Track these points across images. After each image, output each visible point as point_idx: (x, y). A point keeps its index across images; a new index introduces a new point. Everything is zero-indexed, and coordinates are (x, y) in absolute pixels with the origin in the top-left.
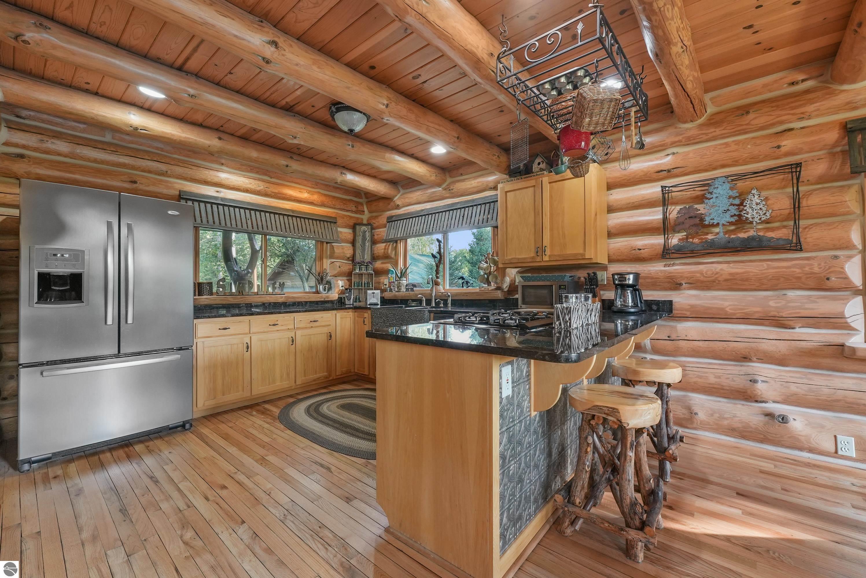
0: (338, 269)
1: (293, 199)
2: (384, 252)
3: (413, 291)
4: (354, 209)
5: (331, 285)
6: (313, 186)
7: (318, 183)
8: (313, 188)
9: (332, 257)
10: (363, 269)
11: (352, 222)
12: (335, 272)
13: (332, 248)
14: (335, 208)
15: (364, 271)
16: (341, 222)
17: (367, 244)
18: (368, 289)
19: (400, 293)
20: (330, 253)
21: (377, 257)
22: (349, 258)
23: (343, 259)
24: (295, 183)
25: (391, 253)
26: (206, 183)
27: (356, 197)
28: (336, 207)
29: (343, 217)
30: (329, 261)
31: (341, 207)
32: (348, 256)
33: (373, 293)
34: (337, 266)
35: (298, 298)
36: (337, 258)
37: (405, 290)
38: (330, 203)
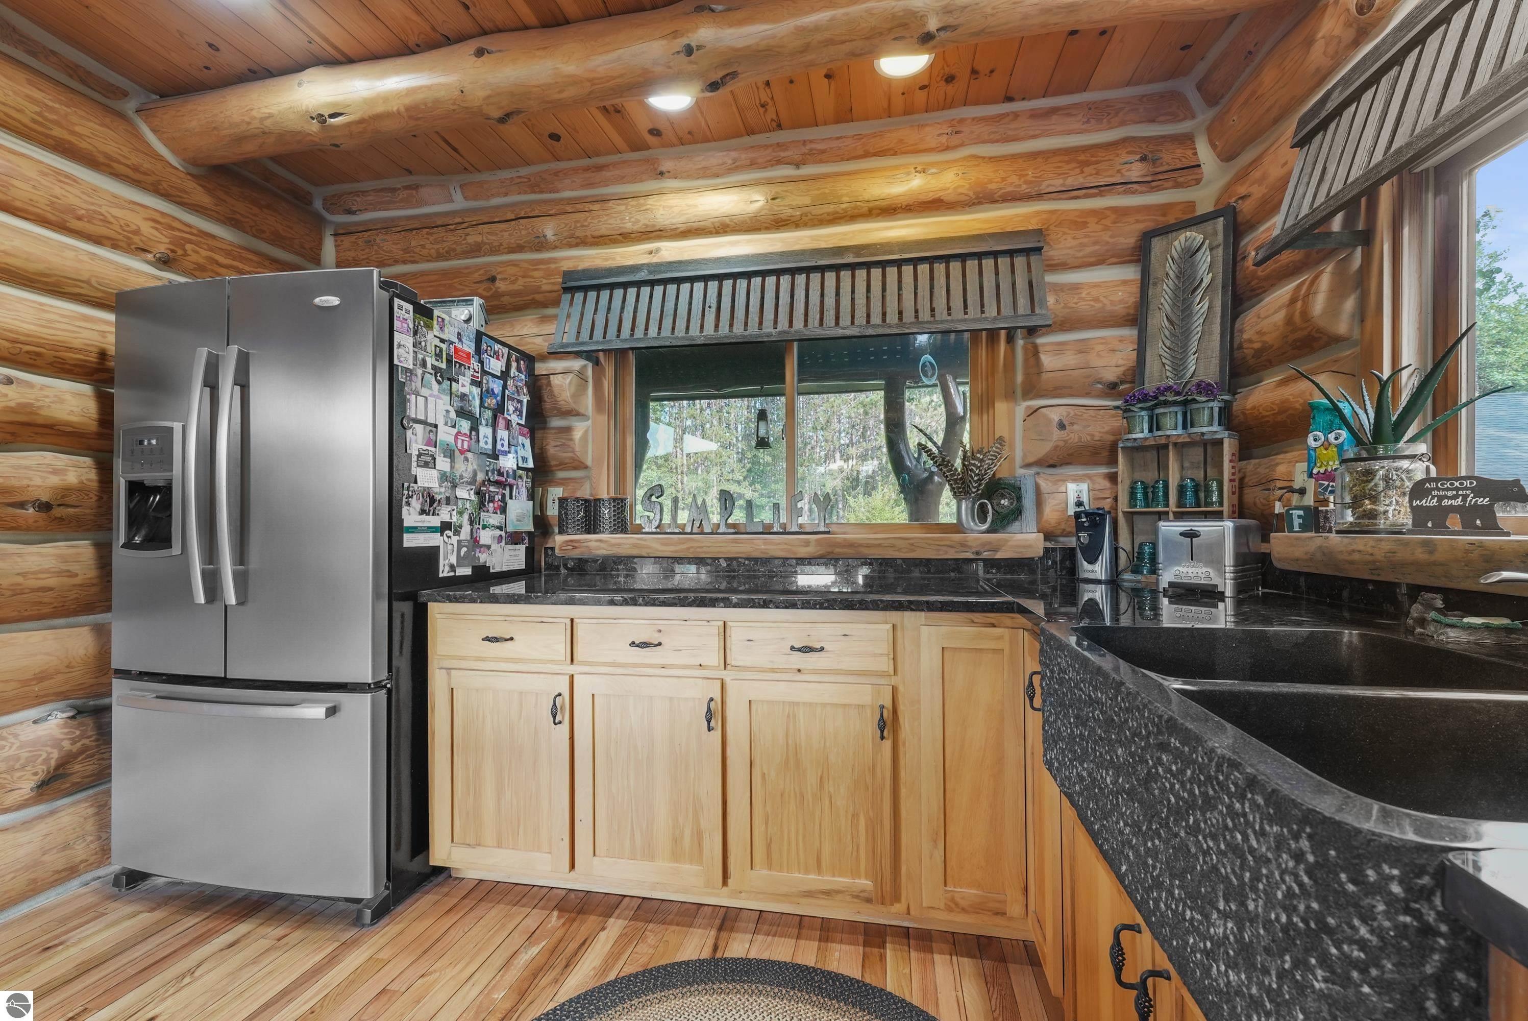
0: (1057, 434)
1: (865, 207)
2: (1289, 321)
3: (1491, 526)
4: (1136, 171)
5: (1019, 499)
6: (944, 139)
7: (962, 121)
8: (947, 148)
9: (1031, 390)
10: (1168, 422)
11: (1128, 238)
12: (1043, 449)
13: (1034, 353)
14: (1039, 196)
15: (1172, 429)
16: (1070, 242)
17: (1201, 308)
18: (1162, 516)
19: (1362, 542)
20: (1027, 375)
21: (1258, 353)
22: (1113, 386)
23: (1087, 395)
24: (876, 154)
25: (1333, 308)
26: (626, 238)
27: (1152, 121)
28: (1044, 187)
29: (1079, 222)
30: (1021, 408)
31: (1071, 182)
32: (1111, 375)
33: (1191, 535)
34: (1050, 421)
35: (868, 546)
36: (1057, 391)
37: (1406, 519)
38: (1014, 179)
